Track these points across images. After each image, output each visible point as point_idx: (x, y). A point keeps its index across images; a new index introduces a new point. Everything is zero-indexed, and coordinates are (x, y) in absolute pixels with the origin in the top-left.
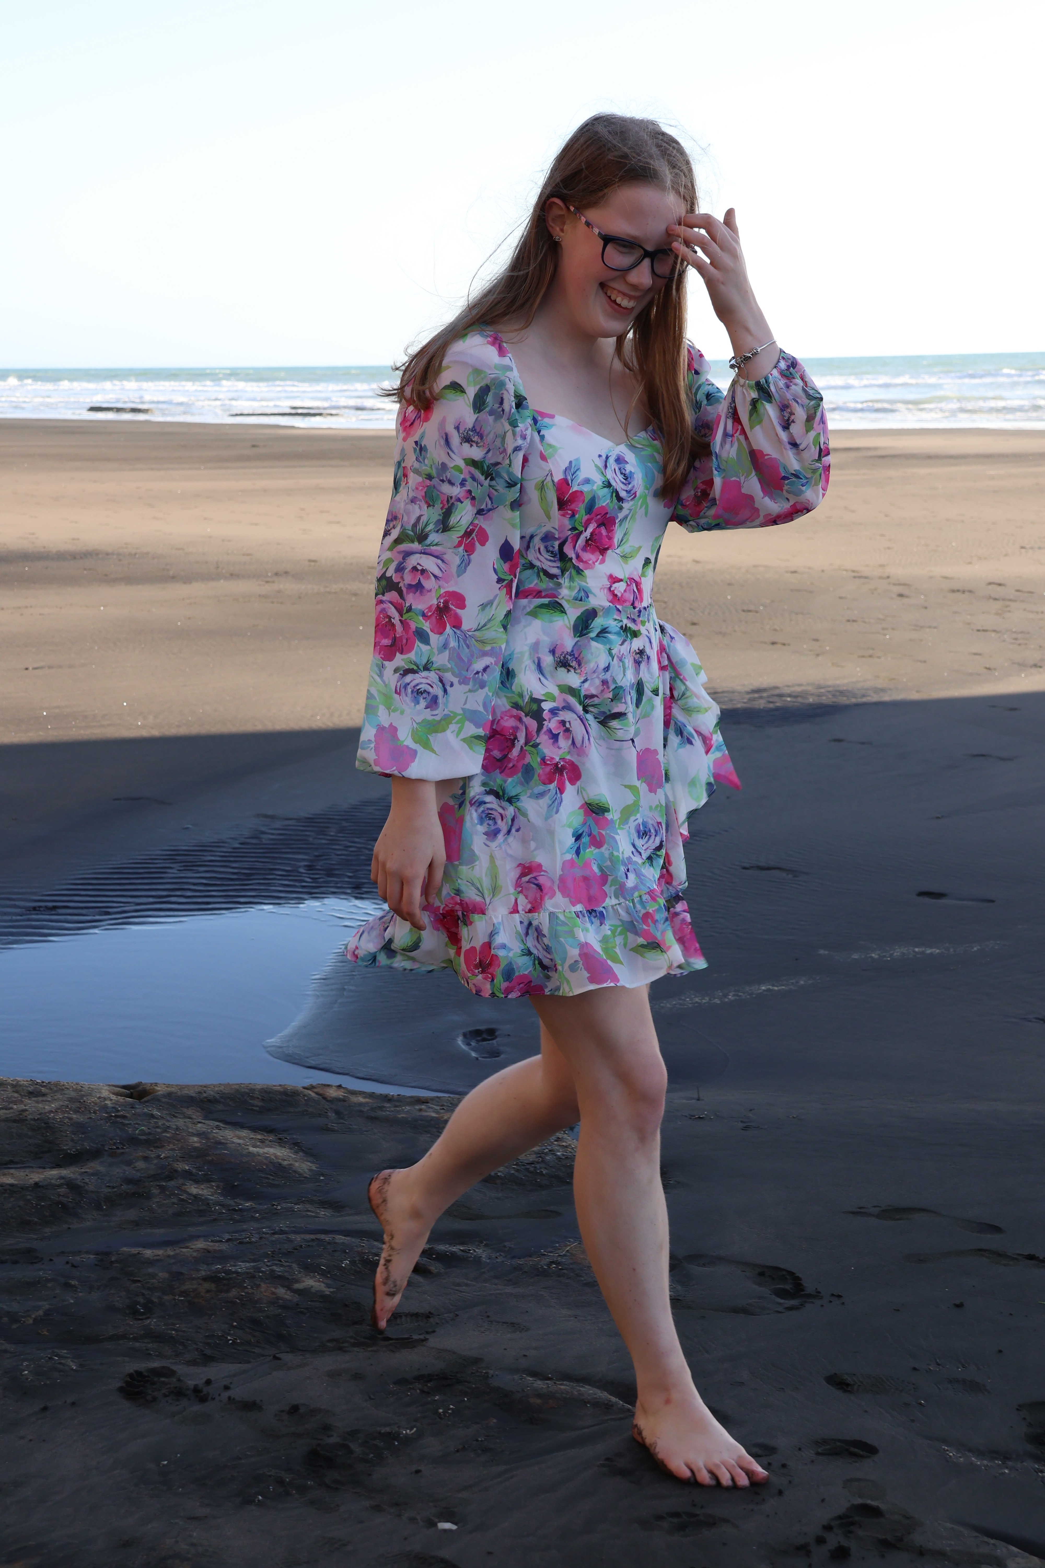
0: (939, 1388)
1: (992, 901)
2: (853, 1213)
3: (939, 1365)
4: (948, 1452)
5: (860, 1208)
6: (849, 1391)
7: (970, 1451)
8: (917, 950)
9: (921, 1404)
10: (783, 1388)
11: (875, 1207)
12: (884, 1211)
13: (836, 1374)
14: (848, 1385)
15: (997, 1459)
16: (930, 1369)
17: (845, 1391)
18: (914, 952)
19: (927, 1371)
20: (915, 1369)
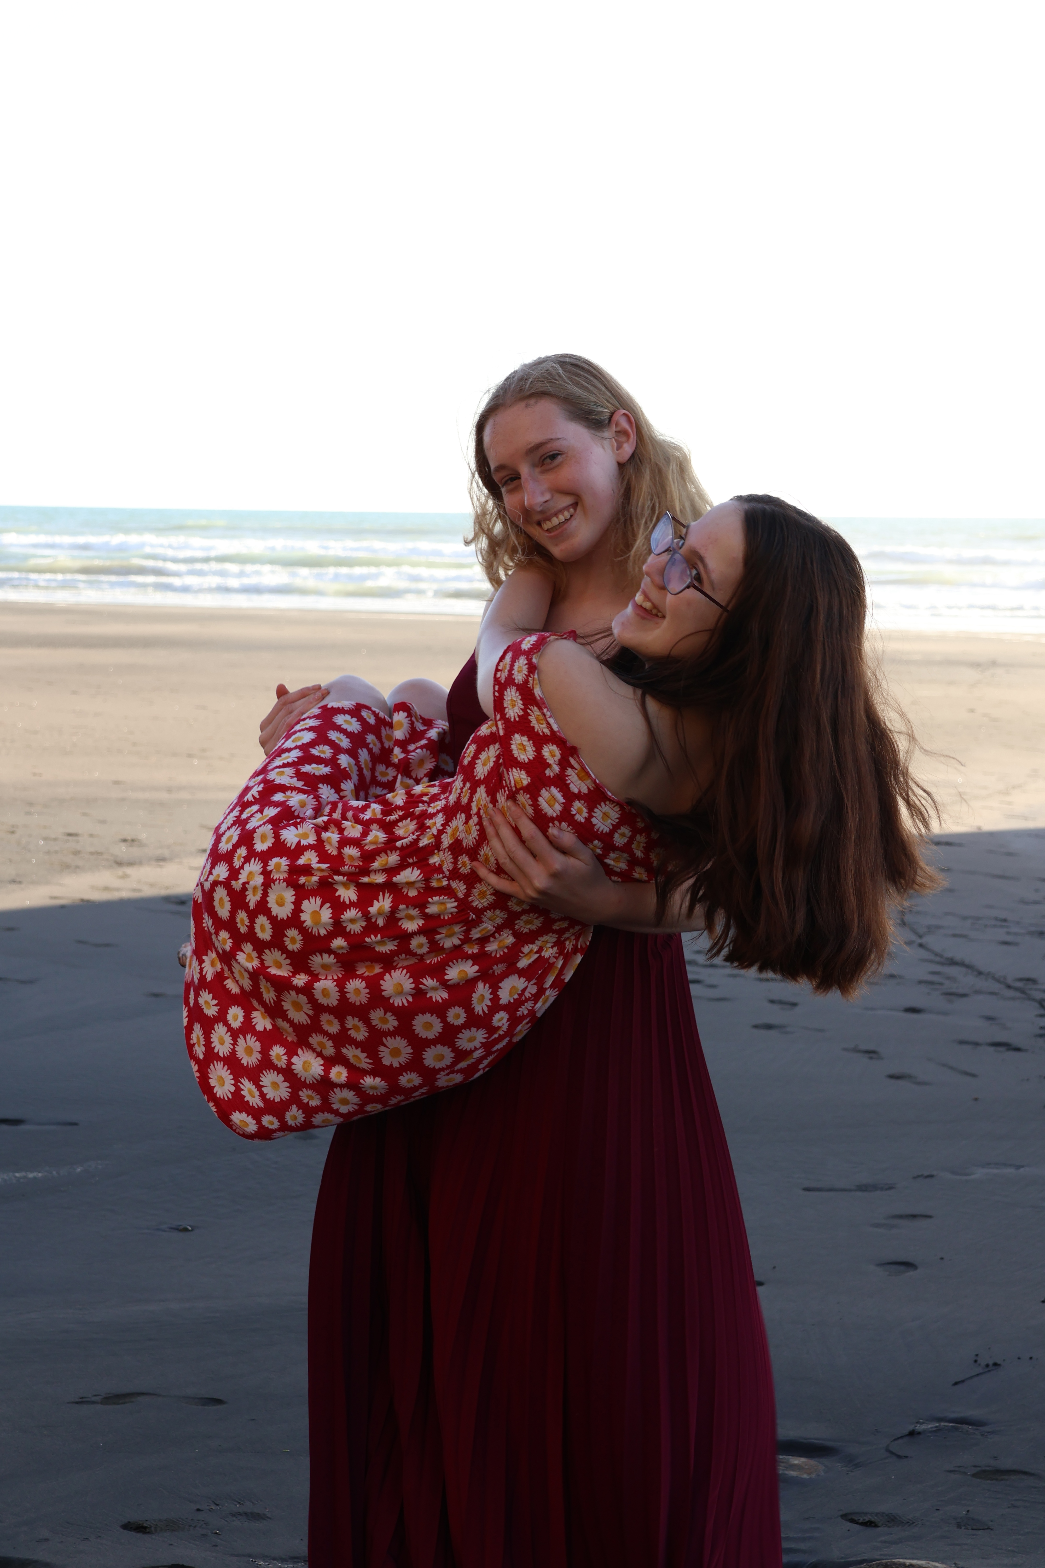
0: (227, 1521)
1: (75, 1124)
2: (77, 1403)
3: (217, 1505)
4: (256, 1563)
5: (82, 1398)
6: (149, 1533)
7: (274, 1559)
8: (17, 1175)
9: (216, 1533)
10: (87, 1538)
11: (95, 1396)
12: (105, 1398)
13: (129, 1522)
14: (145, 1528)
15: (299, 1562)
16: (211, 1508)
17: (145, 1533)
18: (16, 1177)
19: (210, 1510)
20: (198, 1510)
